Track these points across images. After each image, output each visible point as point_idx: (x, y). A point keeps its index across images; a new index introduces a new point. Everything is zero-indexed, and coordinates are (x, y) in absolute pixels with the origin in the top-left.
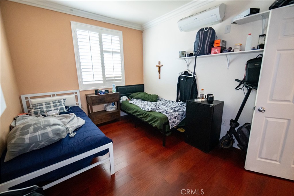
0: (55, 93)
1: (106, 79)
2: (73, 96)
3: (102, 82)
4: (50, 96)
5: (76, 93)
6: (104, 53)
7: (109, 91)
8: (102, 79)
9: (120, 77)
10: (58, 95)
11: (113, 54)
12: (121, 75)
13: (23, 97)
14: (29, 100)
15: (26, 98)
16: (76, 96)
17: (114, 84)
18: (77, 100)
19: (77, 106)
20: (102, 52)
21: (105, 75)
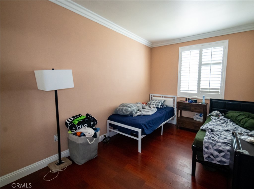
0: (163, 96)
1: (201, 90)
2: (172, 99)
3: (196, 92)
4: (160, 97)
5: (174, 98)
6: (202, 66)
7: (198, 101)
8: (197, 90)
9: (218, 89)
10: (164, 97)
11: (211, 66)
12: (219, 88)
13: (151, 95)
14: (152, 97)
15: (152, 96)
16: (174, 100)
17: (204, 96)
18: (174, 104)
19: (173, 107)
20: (200, 65)
21: (200, 86)
